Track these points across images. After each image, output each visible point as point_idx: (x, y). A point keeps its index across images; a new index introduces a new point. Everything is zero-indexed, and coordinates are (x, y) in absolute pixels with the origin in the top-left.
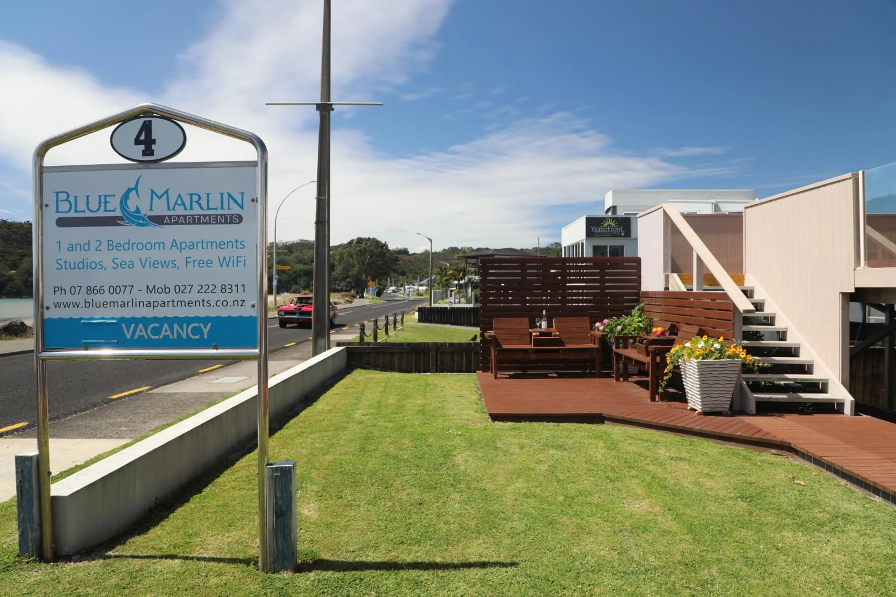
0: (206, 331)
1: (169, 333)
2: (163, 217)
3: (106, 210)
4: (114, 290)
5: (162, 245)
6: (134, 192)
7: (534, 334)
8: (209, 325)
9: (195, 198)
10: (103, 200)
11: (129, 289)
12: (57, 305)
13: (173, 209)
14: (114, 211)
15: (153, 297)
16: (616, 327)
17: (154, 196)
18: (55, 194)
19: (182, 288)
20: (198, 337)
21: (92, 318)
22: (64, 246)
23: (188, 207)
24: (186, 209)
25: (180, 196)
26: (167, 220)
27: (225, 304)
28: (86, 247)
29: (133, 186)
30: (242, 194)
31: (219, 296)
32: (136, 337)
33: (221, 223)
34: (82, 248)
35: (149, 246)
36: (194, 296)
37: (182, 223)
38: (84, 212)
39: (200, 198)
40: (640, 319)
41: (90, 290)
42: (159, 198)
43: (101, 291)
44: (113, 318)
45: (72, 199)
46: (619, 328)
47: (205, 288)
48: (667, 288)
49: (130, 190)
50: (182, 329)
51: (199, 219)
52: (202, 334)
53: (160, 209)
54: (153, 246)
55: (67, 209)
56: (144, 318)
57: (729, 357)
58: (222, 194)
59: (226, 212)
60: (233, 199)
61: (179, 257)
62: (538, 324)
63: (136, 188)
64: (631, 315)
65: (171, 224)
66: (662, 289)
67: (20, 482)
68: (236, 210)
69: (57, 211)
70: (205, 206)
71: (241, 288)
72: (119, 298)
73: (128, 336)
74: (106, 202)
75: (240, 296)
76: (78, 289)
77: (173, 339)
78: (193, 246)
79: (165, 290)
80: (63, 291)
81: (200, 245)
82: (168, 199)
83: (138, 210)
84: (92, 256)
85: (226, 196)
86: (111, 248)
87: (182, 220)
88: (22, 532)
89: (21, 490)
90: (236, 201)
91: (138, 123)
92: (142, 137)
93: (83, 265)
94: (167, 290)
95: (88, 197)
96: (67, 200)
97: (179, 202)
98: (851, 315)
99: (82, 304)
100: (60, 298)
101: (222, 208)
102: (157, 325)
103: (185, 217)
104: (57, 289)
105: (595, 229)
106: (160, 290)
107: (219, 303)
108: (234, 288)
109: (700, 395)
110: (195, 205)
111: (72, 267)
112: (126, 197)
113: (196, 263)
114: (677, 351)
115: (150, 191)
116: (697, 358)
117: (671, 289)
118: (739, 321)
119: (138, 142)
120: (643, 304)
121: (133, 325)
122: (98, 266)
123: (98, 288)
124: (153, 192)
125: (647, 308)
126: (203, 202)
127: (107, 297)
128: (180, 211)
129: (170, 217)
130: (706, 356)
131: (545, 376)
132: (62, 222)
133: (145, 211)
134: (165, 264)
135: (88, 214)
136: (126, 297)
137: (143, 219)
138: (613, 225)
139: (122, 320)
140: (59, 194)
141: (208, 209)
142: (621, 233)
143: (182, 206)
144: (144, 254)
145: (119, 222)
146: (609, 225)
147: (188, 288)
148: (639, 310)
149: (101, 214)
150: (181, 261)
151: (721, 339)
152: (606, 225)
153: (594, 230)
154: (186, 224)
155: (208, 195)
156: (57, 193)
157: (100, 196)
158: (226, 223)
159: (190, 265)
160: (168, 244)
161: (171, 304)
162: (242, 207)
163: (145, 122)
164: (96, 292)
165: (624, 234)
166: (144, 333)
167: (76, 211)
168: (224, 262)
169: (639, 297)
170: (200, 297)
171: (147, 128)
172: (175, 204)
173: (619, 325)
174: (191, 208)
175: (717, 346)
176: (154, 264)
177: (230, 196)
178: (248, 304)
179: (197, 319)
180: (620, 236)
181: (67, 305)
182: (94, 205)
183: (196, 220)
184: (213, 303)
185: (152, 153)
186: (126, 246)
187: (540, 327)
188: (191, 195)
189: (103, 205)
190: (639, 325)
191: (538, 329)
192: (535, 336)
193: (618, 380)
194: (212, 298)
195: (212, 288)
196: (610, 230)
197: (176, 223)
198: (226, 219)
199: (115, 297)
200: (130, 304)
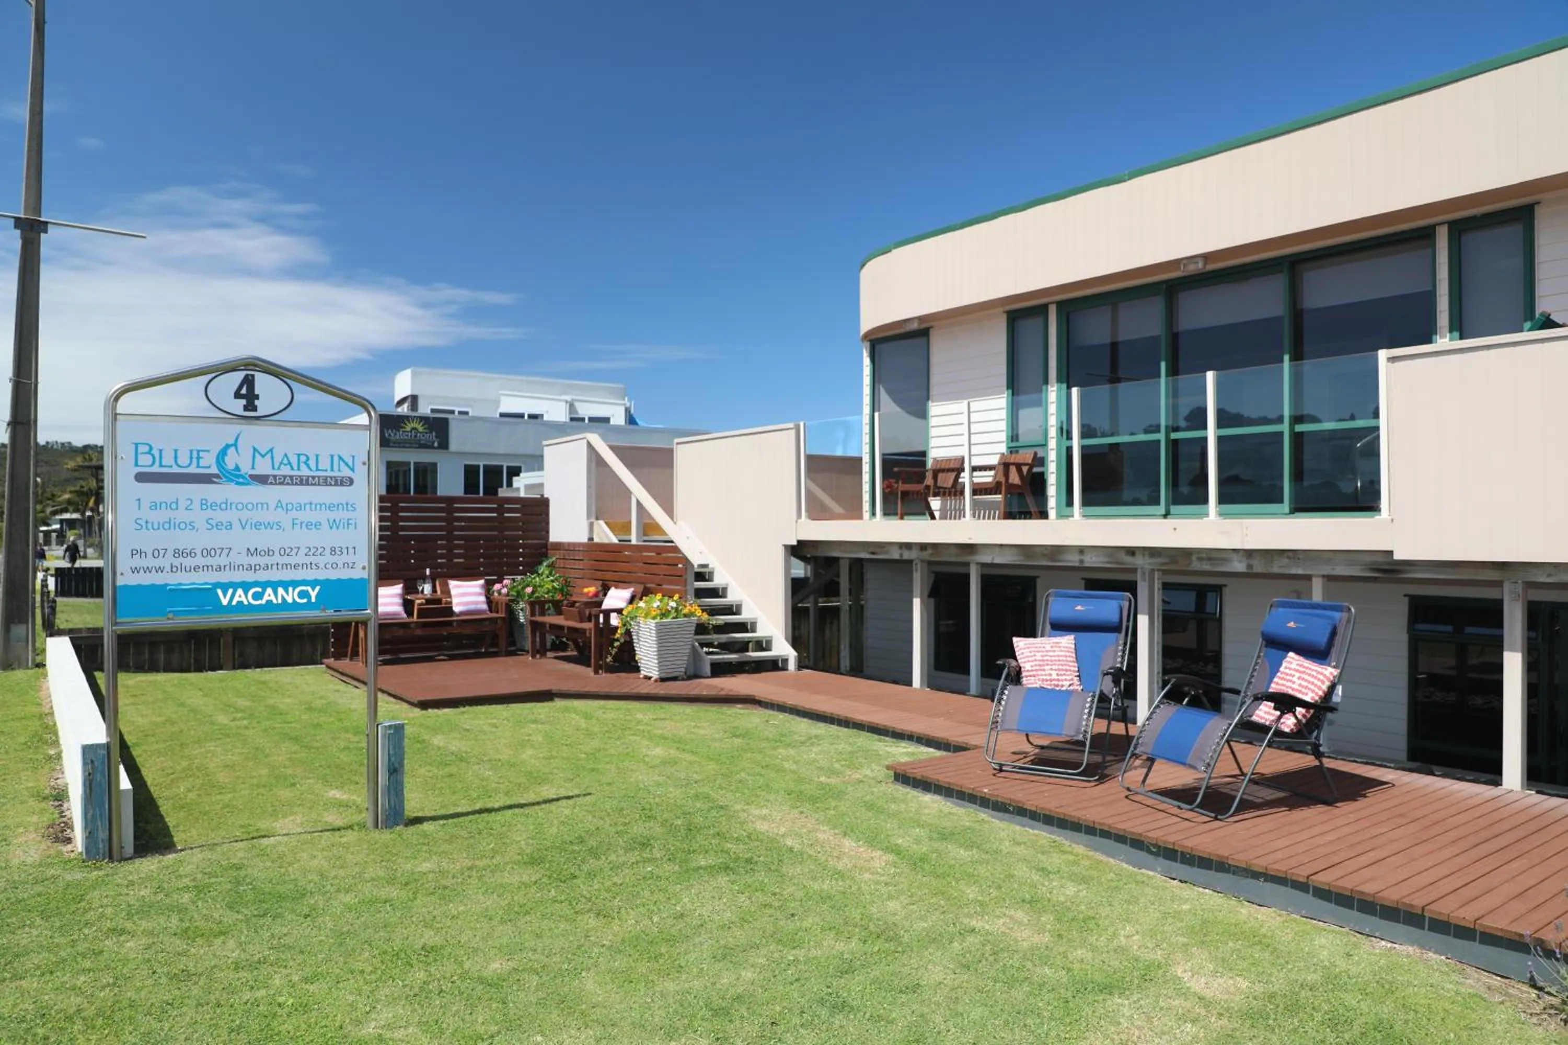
0: (313, 594)
1: (273, 598)
2: (267, 477)
3: (198, 466)
4: (208, 552)
5: (265, 506)
6: (233, 448)
7: (418, 602)
8: (318, 588)
9: (303, 459)
10: (195, 454)
11: (226, 551)
12: (135, 570)
13: (279, 468)
14: (209, 467)
15: (254, 560)
16: (524, 588)
17: (257, 454)
18: (134, 446)
19: (288, 551)
20: (305, 600)
21: (180, 584)
22: (146, 504)
23: (295, 467)
24: (292, 469)
25: (286, 455)
26: (271, 480)
27: (334, 566)
28: (174, 506)
29: (232, 442)
30: (353, 457)
31: (328, 558)
32: (234, 603)
33: (331, 485)
34: (168, 506)
35: (250, 506)
36: (301, 559)
37: (288, 484)
38: (171, 467)
39: (308, 459)
40: (552, 578)
41: (177, 553)
42: (263, 456)
43: (192, 554)
44: (206, 584)
45: (156, 453)
46: (529, 590)
47: (313, 550)
48: (591, 539)
49: (228, 447)
50: (287, 593)
51: (307, 480)
52: (309, 597)
53: (263, 467)
54: (255, 506)
55: (150, 463)
56: (244, 582)
57: (685, 616)
58: (332, 456)
59: (336, 474)
60: (344, 461)
61: (285, 519)
62: (420, 589)
63: (235, 445)
64: (537, 572)
65: (276, 484)
66: (584, 539)
67: (90, 774)
68: (346, 472)
69: (136, 465)
70: (313, 467)
71: (351, 551)
72: (214, 561)
73: (225, 602)
74: (198, 458)
75: (350, 559)
76: (162, 552)
77: (278, 604)
78: (300, 507)
79: (269, 553)
80: (143, 555)
81: (308, 507)
82: (272, 458)
83: (237, 468)
84: (181, 516)
85: (336, 459)
86: (204, 507)
87: (288, 480)
88: (90, 833)
89: (90, 785)
90: (347, 464)
91: (239, 376)
92: (244, 391)
93: (170, 525)
94: (271, 553)
95: (176, 451)
96: (149, 453)
97: (285, 461)
98: (793, 571)
99: (168, 568)
100: (138, 562)
101: (332, 470)
102: (259, 590)
103: (291, 477)
104: (135, 552)
105: (392, 435)
106: (263, 553)
107: (329, 566)
108: (345, 551)
109: (657, 659)
110: (303, 466)
111: (156, 527)
112: (223, 452)
113: (304, 525)
114: (629, 613)
115: (252, 450)
116: (654, 618)
117: (596, 540)
118: (691, 577)
119: (238, 395)
120: (554, 559)
121: (230, 591)
122: (189, 527)
123: (188, 551)
124: (255, 450)
125: (560, 564)
126: (312, 463)
127: (200, 561)
128: (286, 471)
129: (275, 477)
130: (664, 615)
131: (431, 659)
132: (141, 478)
133: (246, 469)
134: (269, 526)
135: (176, 470)
136: (223, 560)
137: (243, 478)
138: (421, 429)
139: (218, 585)
140: (139, 446)
141: (317, 470)
142: (433, 443)
143: (288, 466)
144: (245, 515)
145: (215, 480)
146: (413, 429)
147: (295, 550)
148: (548, 566)
149: (193, 470)
150: (286, 524)
151: (676, 597)
152: (408, 429)
153: (390, 435)
154: (293, 484)
155: (317, 456)
156: (136, 445)
157: (191, 451)
158: (336, 484)
159: (297, 527)
160: (272, 505)
161: (275, 567)
162: (353, 470)
163: (247, 376)
164: (185, 555)
165: (439, 443)
166: (243, 599)
167: (161, 466)
168: (333, 524)
169: (547, 549)
170: (308, 560)
171: (249, 382)
172: (281, 463)
173: (528, 586)
174: (299, 469)
175: (673, 604)
176: (257, 526)
177: (340, 458)
178: (359, 566)
179: (304, 582)
180: (433, 448)
181: (148, 570)
182: (184, 459)
183: (304, 481)
184: (322, 565)
185: (255, 409)
186: (223, 506)
187: (422, 591)
188: (299, 455)
189: (195, 461)
190: (553, 586)
191: (420, 596)
192: (419, 605)
193: (533, 656)
194: (321, 561)
195: (320, 550)
196: (416, 436)
197: (282, 483)
198: (336, 481)
199: (209, 561)
200: (227, 568)
